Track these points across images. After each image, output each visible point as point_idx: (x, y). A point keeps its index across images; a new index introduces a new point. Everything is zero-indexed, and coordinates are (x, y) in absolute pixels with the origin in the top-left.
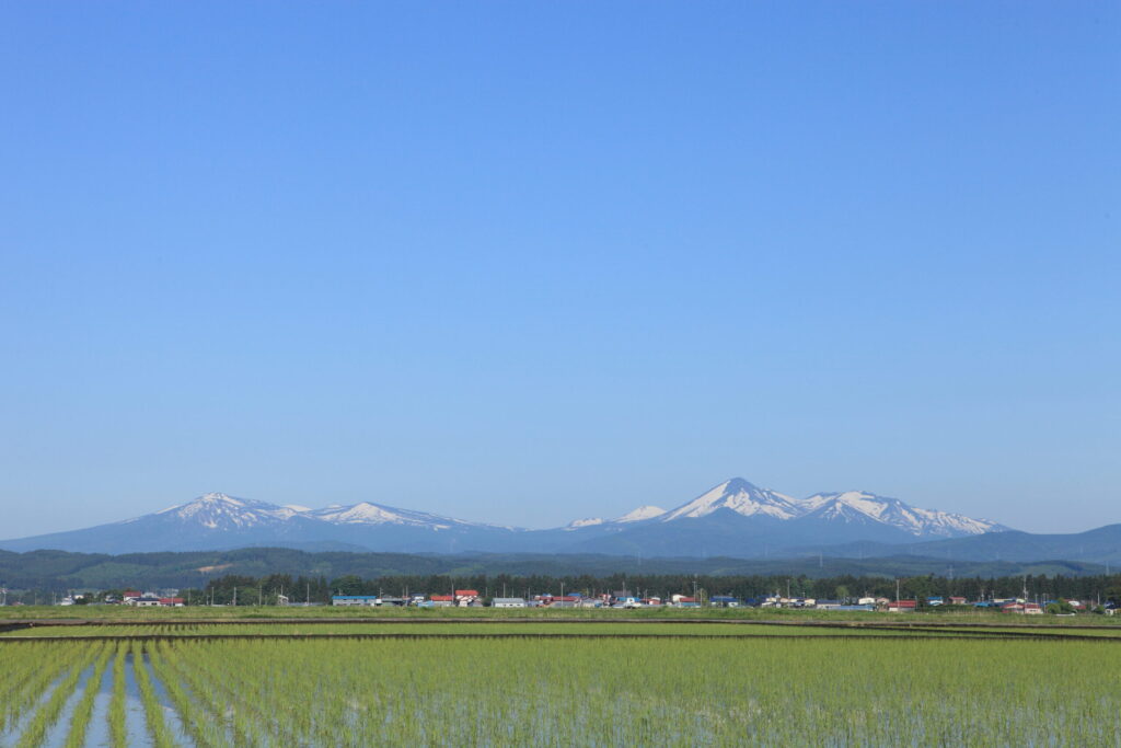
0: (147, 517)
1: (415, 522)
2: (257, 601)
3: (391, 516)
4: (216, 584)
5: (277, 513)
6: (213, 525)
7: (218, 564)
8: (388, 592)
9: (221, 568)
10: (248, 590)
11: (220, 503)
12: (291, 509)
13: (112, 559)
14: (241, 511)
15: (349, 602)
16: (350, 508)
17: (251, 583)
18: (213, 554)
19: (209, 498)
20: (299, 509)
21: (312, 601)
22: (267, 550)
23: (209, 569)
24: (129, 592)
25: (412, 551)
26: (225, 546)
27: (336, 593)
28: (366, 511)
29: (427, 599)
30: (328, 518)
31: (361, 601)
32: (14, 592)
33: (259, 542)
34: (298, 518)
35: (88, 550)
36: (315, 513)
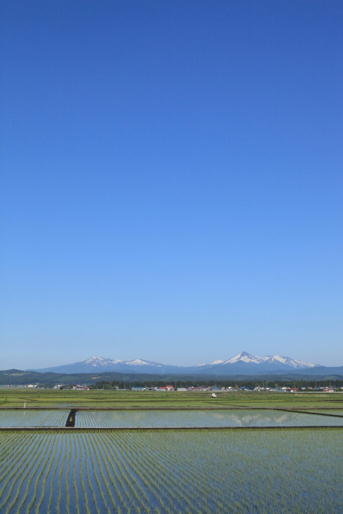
0: (77, 363)
1: (152, 365)
2: (110, 388)
3: (145, 363)
4: (98, 383)
5: (113, 362)
6: (95, 365)
7: (98, 376)
8: (147, 386)
9: (98, 378)
10: (107, 385)
11: (97, 359)
12: (117, 361)
13: (68, 375)
14: (103, 361)
15: (136, 389)
16: (133, 361)
17: (108, 383)
18: (96, 374)
19: (94, 358)
20: (119, 361)
21: (126, 388)
22: (111, 373)
23: (95, 378)
24: (74, 385)
25: (151, 373)
26: (99, 372)
27: (132, 386)
28: (138, 362)
29: (158, 388)
30: (127, 363)
31: (139, 389)
32: (41, 384)
33: (109, 371)
34: (119, 364)
35: (61, 372)
36: (124, 362)
